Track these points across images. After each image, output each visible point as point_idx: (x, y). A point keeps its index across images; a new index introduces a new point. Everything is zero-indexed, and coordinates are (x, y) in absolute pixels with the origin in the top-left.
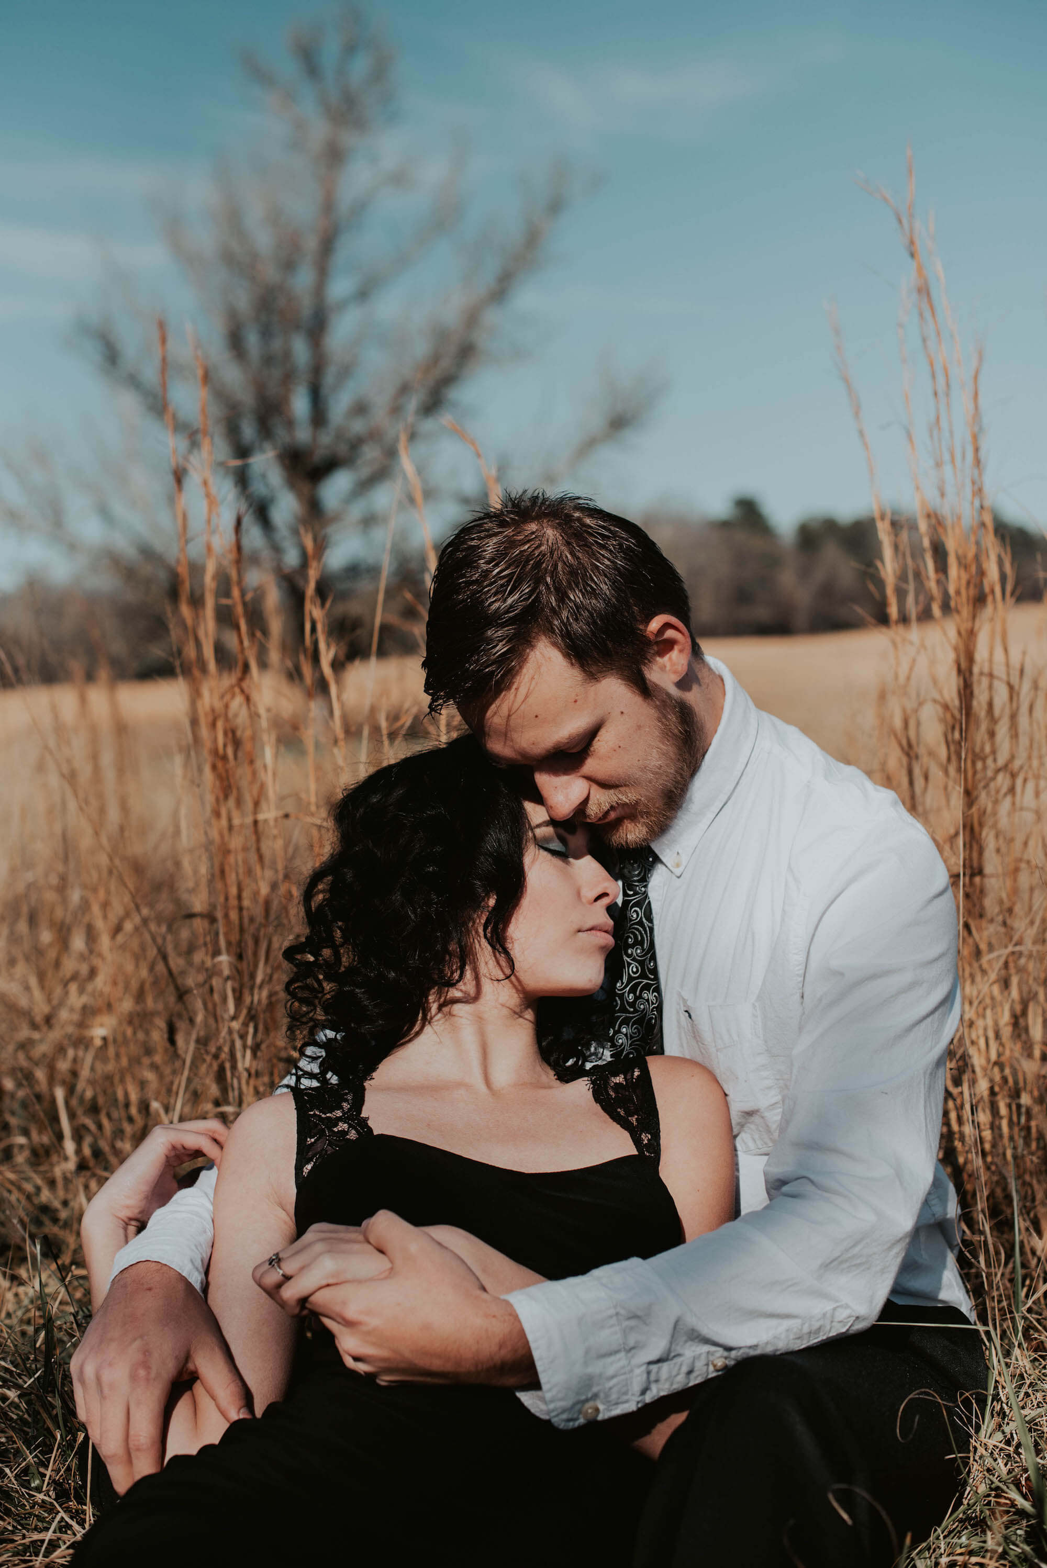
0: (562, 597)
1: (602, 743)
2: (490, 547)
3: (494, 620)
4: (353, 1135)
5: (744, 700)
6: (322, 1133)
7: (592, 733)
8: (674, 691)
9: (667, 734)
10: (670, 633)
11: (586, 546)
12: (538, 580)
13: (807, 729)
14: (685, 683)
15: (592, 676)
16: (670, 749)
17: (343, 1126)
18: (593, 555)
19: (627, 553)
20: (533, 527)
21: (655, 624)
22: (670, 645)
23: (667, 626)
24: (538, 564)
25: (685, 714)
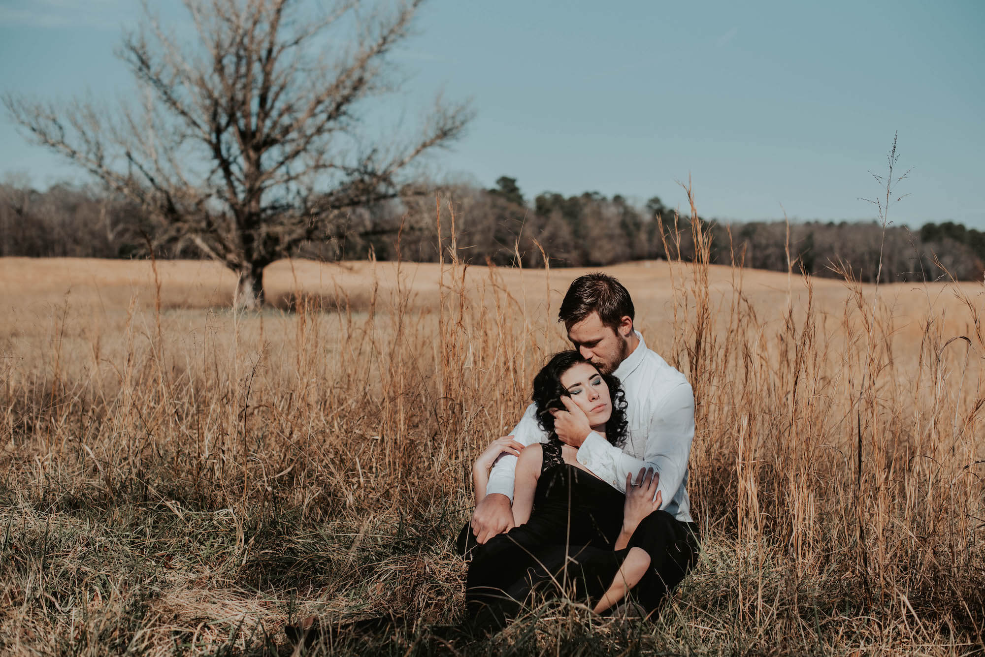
0: (604, 303)
1: (601, 344)
2: (588, 284)
3: (583, 302)
4: (559, 462)
5: (644, 345)
6: (550, 460)
7: (599, 340)
8: (624, 337)
9: (618, 347)
10: (627, 321)
11: (614, 291)
12: (599, 296)
13: (662, 356)
14: (627, 336)
15: (605, 326)
16: (618, 352)
17: (556, 459)
18: (615, 295)
19: (623, 297)
20: (601, 282)
21: (624, 318)
22: (626, 324)
23: (627, 319)
24: (600, 292)
25: (625, 344)
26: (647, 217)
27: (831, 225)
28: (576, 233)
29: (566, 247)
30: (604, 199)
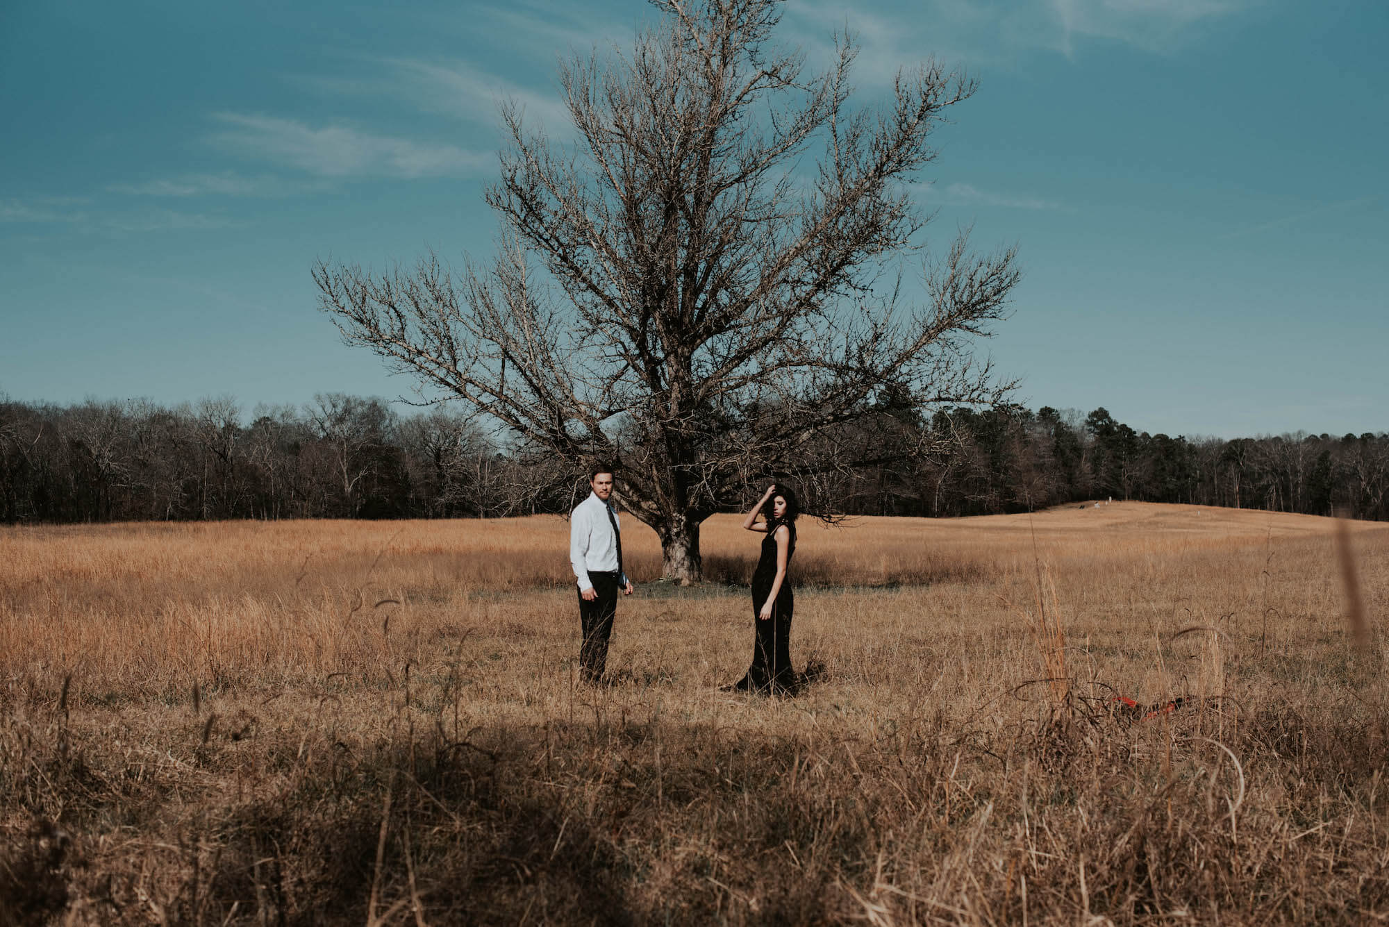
26: (1090, 439)
27: (1349, 438)
28: (994, 465)
29: (981, 485)
30: (1028, 414)
